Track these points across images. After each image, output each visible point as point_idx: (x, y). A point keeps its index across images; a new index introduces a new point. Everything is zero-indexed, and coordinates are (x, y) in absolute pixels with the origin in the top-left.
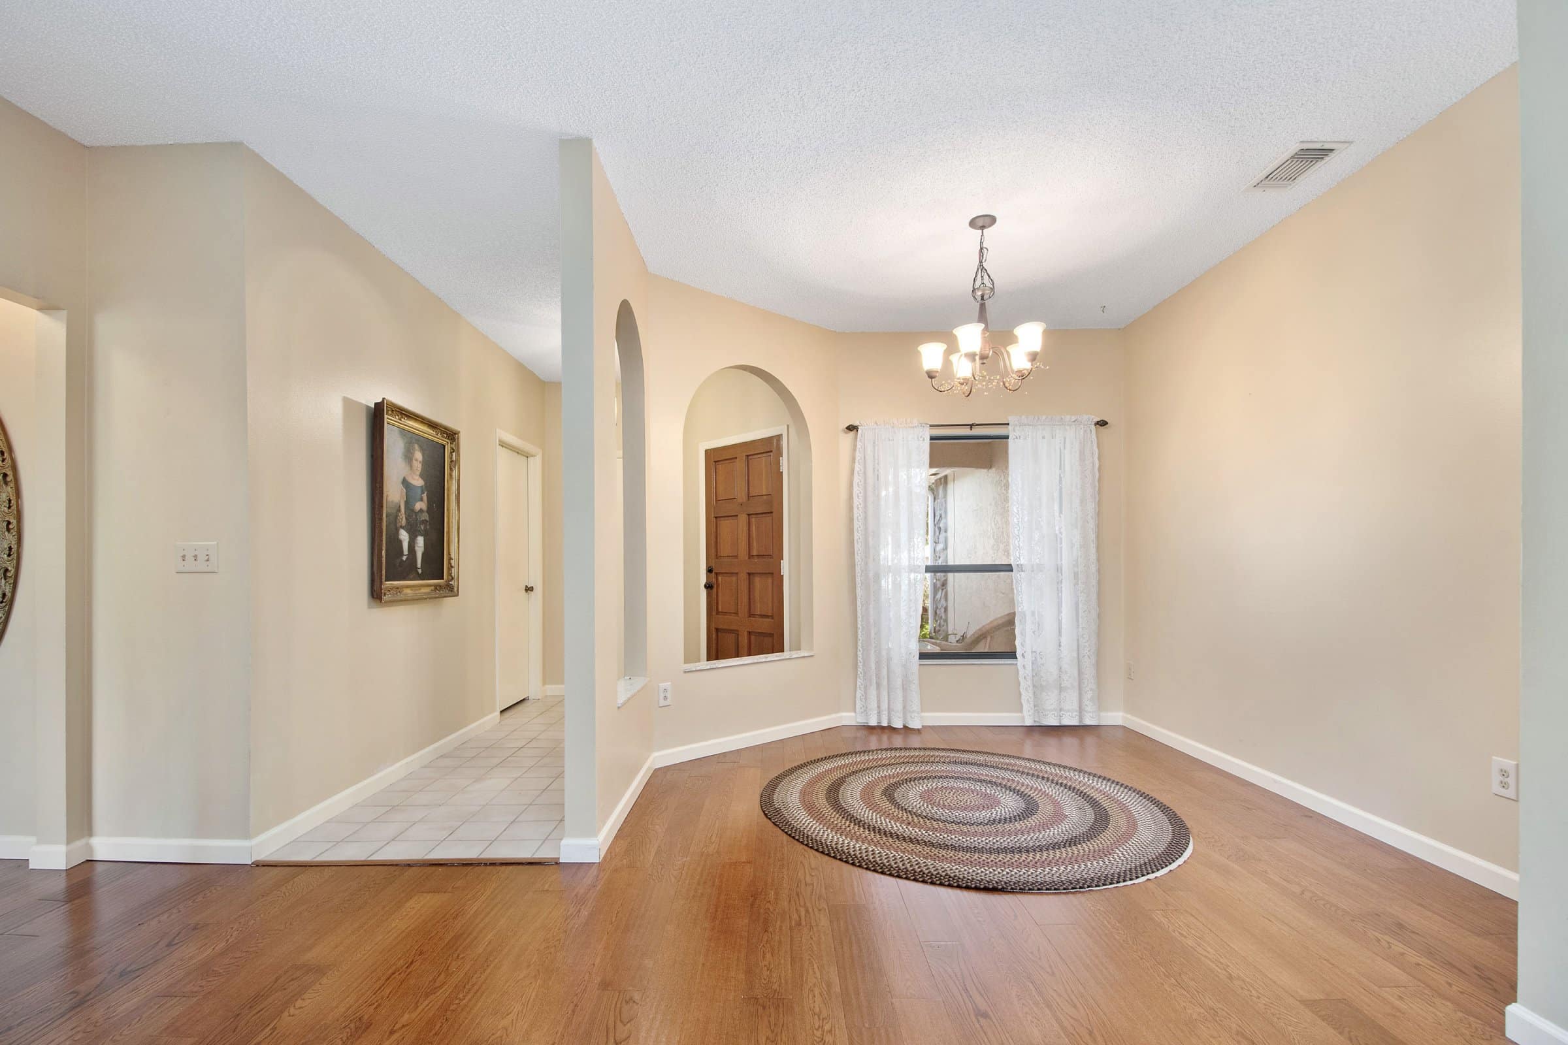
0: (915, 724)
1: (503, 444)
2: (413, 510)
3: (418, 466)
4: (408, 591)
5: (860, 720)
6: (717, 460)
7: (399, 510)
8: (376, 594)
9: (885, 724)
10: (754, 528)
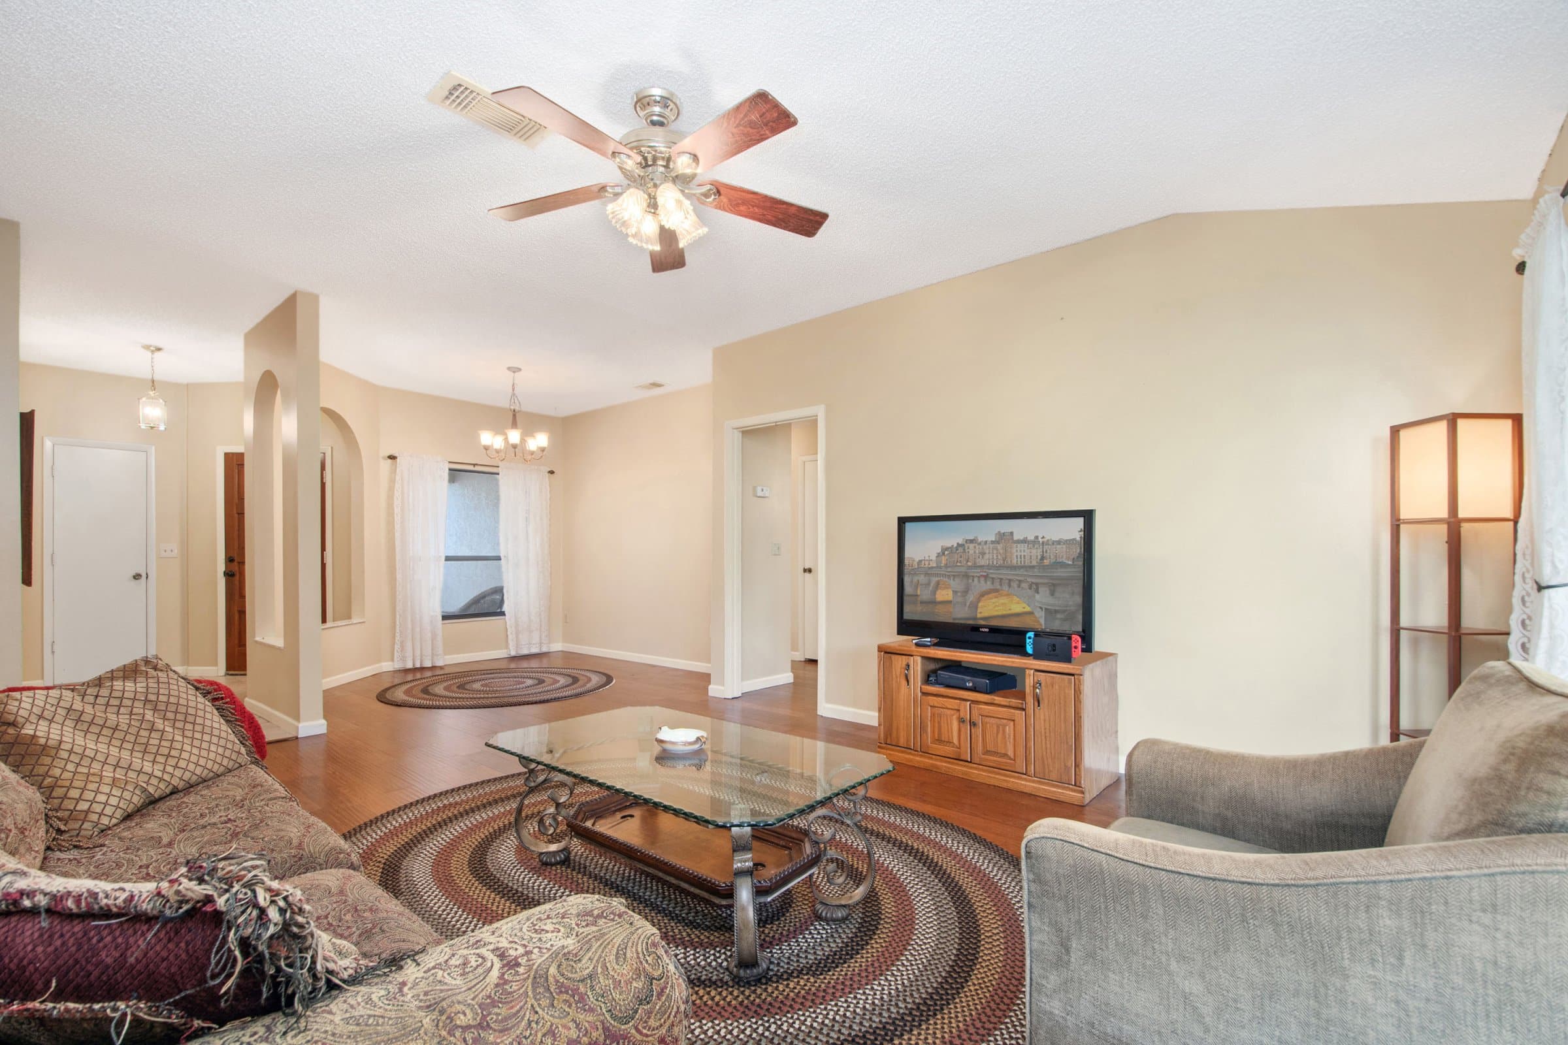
0: (440, 663)
5: (398, 665)
6: (239, 463)
9: (418, 665)
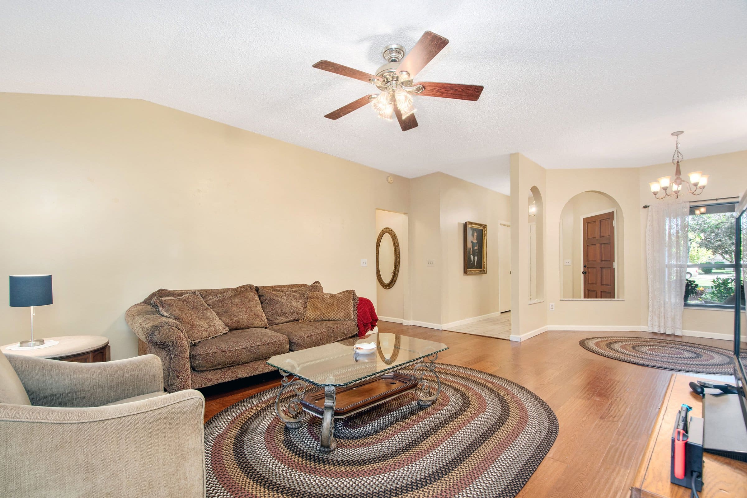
1: (501, 224)
2: (474, 249)
3: (475, 237)
4: (473, 272)
5: (650, 330)
6: (588, 222)
7: (470, 250)
8: (465, 272)
10: (603, 249)
